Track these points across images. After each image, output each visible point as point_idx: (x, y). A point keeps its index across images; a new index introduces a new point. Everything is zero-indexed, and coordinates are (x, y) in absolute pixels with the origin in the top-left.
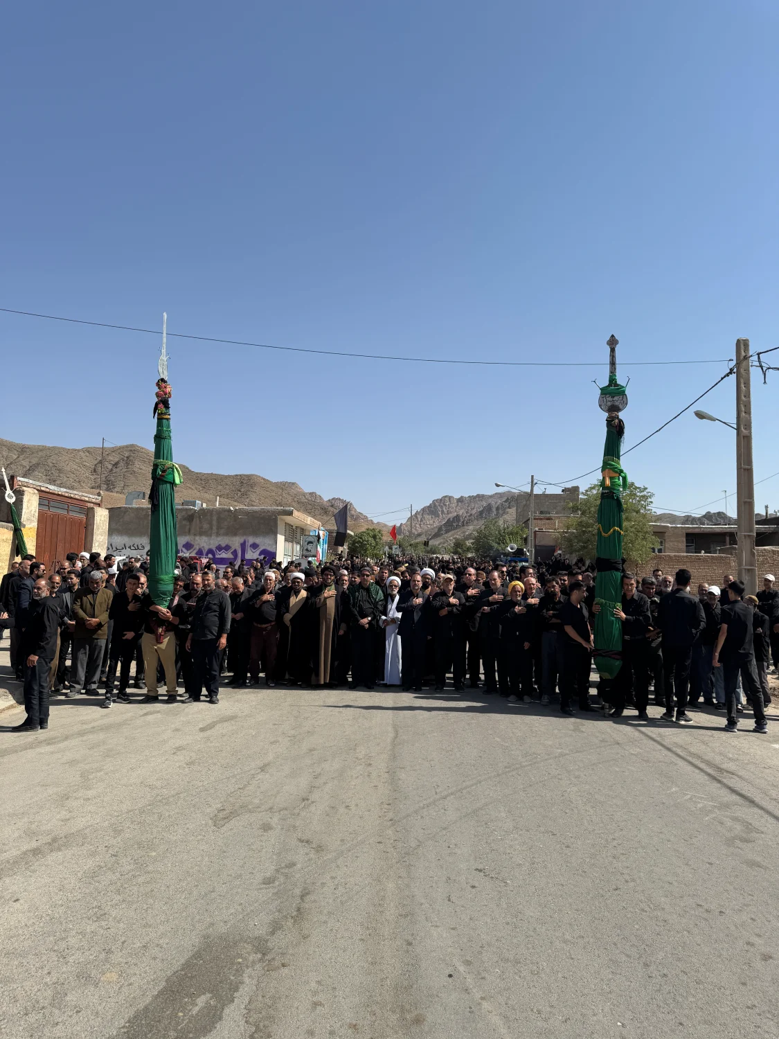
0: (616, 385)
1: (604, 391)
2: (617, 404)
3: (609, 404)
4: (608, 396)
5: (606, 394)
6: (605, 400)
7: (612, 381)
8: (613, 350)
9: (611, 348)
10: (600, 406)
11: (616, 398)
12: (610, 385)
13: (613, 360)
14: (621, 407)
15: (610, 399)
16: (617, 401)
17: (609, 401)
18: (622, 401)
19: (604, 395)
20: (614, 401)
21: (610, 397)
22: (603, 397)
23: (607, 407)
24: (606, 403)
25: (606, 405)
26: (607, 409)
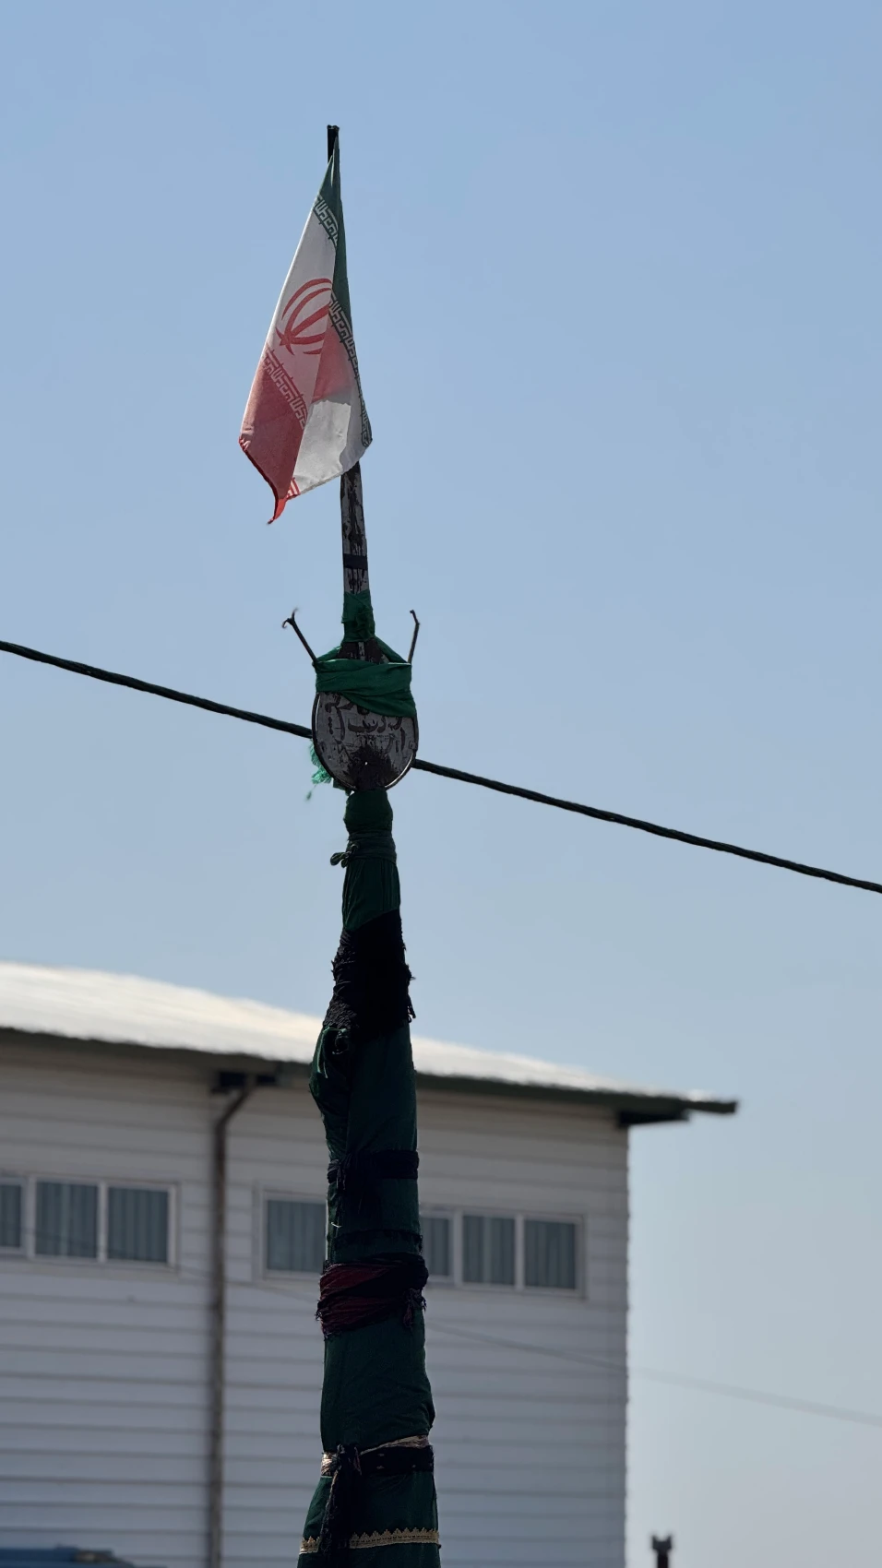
0: (379, 651)
1: (333, 681)
2: (381, 744)
3: (352, 741)
4: (343, 702)
5: (339, 694)
6: (336, 724)
7: (357, 621)
10: (320, 750)
11: (372, 719)
12: (348, 648)
14: (393, 759)
15: (352, 716)
16: (379, 731)
17: (351, 728)
18: (397, 733)
19: (331, 699)
20: (368, 728)
21: (355, 707)
22: (328, 708)
23: (345, 759)
24: (342, 737)
25: (343, 748)
26: (346, 769)
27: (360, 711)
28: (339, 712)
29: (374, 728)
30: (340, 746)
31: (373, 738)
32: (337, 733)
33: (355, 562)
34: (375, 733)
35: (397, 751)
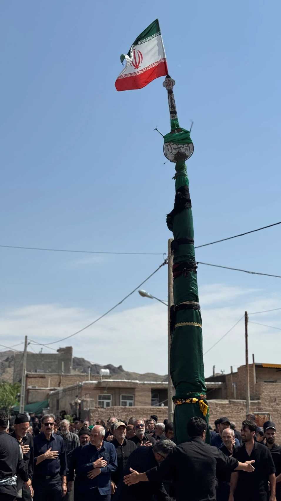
0: (180, 130)
1: (168, 140)
2: (183, 151)
3: (174, 152)
4: (172, 144)
5: (170, 142)
6: (170, 149)
7: (175, 125)
8: (170, 92)
9: (168, 90)
10: (166, 155)
11: (180, 146)
12: (173, 131)
13: (172, 103)
14: (187, 153)
15: (175, 146)
16: (182, 148)
17: (174, 149)
18: (188, 148)
19: (168, 144)
20: (179, 148)
21: (175, 144)
22: (167, 146)
23: (173, 156)
24: (172, 151)
25: (172, 154)
26: (173, 158)
27: (176, 145)
28: (170, 146)
29: (181, 148)
30: (171, 153)
31: (181, 150)
32: (170, 151)
33: (173, 112)
34: (181, 149)
35: (188, 151)
